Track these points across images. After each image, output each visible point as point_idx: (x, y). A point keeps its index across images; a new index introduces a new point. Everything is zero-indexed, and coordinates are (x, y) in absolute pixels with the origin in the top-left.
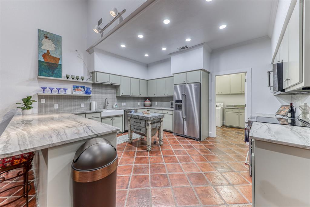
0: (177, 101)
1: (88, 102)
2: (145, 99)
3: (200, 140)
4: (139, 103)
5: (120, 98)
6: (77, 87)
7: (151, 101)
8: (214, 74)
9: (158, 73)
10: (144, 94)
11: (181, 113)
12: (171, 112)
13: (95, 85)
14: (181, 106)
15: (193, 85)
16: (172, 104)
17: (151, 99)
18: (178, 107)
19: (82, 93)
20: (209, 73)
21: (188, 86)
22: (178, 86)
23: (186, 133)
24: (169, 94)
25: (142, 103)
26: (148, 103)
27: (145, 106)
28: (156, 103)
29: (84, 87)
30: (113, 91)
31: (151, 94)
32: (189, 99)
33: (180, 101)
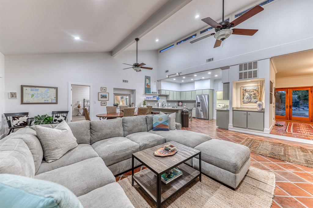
0: (198, 103)
1: (157, 103)
2: (179, 102)
3: (208, 119)
4: (176, 104)
5: (168, 101)
6: (154, 97)
7: (182, 103)
8: (216, 90)
9: (187, 88)
10: (179, 99)
11: (200, 108)
12: (195, 108)
13: (160, 95)
14: (200, 105)
15: (206, 96)
16: (195, 104)
17: (182, 102)
18: (198, 106)
19: (155, 99)
20: (213, 90)
21: (203, 96)
22: (198, 96)
23: (203, 117)
24: (193, 100)
25: (177, 104)
26: (180, 104)
27: (178, 105)
28: (185, 104)
29: (156, 97)
30: (165, 98)
31: (183, 99)
32: (204, 102)
33: (200, 103)
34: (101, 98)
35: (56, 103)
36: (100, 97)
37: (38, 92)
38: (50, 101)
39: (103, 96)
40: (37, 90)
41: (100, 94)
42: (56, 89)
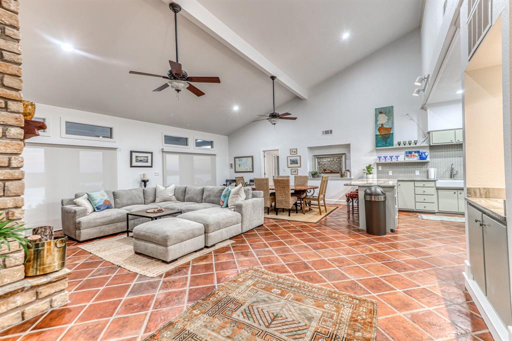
1: (424, 169)
6: (410, 153)
19: (416, 159)
29: (418, 152)
34: (291, 164)
35: (252, 172)
36: (289, 162)
37: (243, 162)
38: (248, 170)
39: (293, 161)
40: (242, 160)
41: (289, 158)
42: (252, 157)
